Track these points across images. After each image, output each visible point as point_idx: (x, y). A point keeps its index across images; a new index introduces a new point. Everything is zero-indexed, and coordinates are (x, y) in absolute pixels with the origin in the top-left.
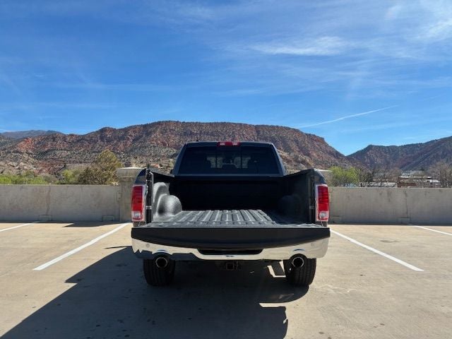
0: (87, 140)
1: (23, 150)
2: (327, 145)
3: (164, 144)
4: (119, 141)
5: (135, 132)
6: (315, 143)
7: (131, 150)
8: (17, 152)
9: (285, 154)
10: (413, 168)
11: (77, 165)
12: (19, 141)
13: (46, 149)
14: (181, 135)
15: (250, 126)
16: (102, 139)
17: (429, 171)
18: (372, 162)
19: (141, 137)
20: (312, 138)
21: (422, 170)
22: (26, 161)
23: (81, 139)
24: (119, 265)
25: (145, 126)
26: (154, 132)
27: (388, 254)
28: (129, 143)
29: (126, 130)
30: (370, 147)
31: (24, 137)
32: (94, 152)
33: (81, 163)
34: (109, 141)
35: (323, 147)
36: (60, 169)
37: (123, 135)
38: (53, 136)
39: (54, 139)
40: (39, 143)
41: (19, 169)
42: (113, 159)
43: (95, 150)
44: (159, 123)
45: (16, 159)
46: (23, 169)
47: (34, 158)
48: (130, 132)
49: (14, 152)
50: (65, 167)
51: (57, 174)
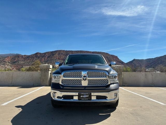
0: (31, 57)
1: (7, 61)
2: (118, 59)
3: (59, 59)
4: (43, 57)
5: (48, 54)
6: (114, 58)
7: (47, 61)
8: (5, 62)
10: (150, 67)
13: (15, 61)
14: (65, 55)
15: (90, 52)
16: (36, 57)
17: (156, 68)
18: (135, 65)
19: (50, 56)
20: (113, 56)
22: (8, 65)
23: (28, 57)
24: (38, 103)
25: (52, 52)
26: (55, 54)
28: (46, 58)
29: (45, 53)
30: (134, 60)
31: (7, 56)
33: (28, 65)
34: (39, 57)
36: (20, 68)
37: (44, 55)
38: (18, 56)
40: (13, 58)
41: (5, 68)
42: (40, 64)
44: (57, 51)
45: (4, 64)
46: (7, 68)
47: (11, 64)
48: (47, 54)
49: (3, 62)
50: (22, 67)
51: (19, 70)
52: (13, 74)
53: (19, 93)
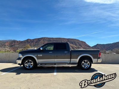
1: (7, 45)
2: (86, 44)
4: (32, 42)
6: (83, 43)
7: (35, 45)
8: (5, 45)
9: (75, 46)
10: (109, 50)
11: (21, 49)
12: (6, 42)
13: (13, 45)
14: (48, 41)
15: (66, 39)
17: (113, 51)
19: (37, 41)
21: (111, 50)
22: (7, 48)
23: (22, 42)
25: (39, 39)
26: (41, 40)
28: (34, 43)
29: (34, 40)
30: (98, 44)
31: (7, 42)
34: (29, 43)
36: (16, 50)
39: (15, 42)
40: (11, 43)
44: (42, 38)
45: (4, 47)
46: (6, 50)
47: (9, 47)
50: (17, 49)
51: (15, 51)
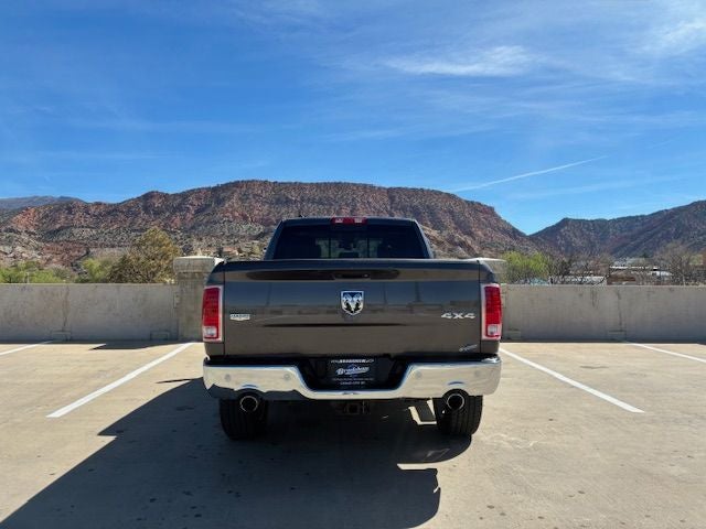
0: (122, 212)
1: (21, 228)
2: (498, 219)
3: (245, 218)
4: (174, 212)
5: (199, 199)
6: (481, 216)
7: (193, 228)
8: (11, 230)
9: (434, 233)
10: (630, 253)
11: (108, 251)
12: (15, 213)
13: (58, 226)
14: (271, 203)
15: (379, 188)
16: (146, 209)
17: (656, 258)
18: (569, 244)
19: (208, 206)
20: (476, 207)
21: (645, 256)
22: (26, 245)
23: (113, 211)
24: (180, 409)
25: (215, 189)
26: (230, 199)
27: (591, 386)
28: (189, 216)
29: (184, 196)
30: (565, 222)
32: (135, 230)
33: (113, 246)
34: (158, 213)
35: (493, 221)
36: (80, 258)
37: (180, 204)
38: (68, 206)
39: (70, 210)
40: (46, 216)
41: (14, 257)
42: (166, 242)
43: (135, 227)
44: (236, 184)
45: (9, 242)
46: (22, 257)
47: (39, 240)
48: (192, 199)
49: (6, 231)
50: (88, 254)
51: (74, 265)
52: (68, 294)
53: (101, 368)
